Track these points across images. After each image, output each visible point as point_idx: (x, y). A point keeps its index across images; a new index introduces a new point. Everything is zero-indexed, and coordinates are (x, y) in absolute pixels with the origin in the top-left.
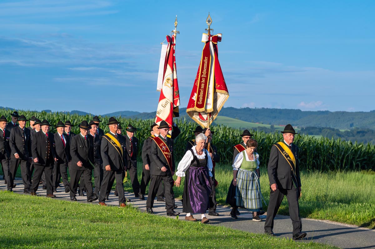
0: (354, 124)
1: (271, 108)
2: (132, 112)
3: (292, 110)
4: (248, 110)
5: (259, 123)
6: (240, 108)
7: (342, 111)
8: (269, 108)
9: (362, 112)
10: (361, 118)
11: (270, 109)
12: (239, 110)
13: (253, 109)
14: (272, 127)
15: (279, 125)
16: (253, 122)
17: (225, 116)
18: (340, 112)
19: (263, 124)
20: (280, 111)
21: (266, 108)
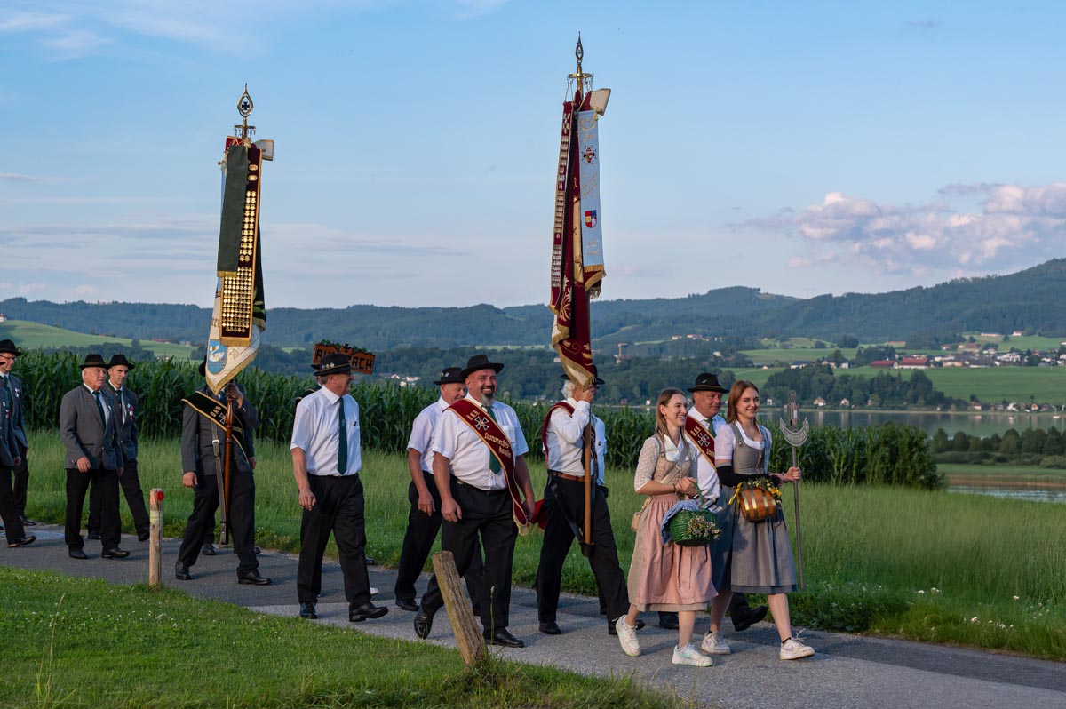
0: (314, 336)
1: (132, 302)
3: (178, 306)
4: (81, 306)
5: (107, 335)
7: (286, 307)
8: (128, 302)
9: (331, 309)
10: (328, 323)
11: (130, 304)
14: (135, 343)
15: (150, 339)
16: (93, 333)
17: (31, 319)
18: (283, 310)
19: (114, 336)
20: (154, 309)
21: (121, 302)
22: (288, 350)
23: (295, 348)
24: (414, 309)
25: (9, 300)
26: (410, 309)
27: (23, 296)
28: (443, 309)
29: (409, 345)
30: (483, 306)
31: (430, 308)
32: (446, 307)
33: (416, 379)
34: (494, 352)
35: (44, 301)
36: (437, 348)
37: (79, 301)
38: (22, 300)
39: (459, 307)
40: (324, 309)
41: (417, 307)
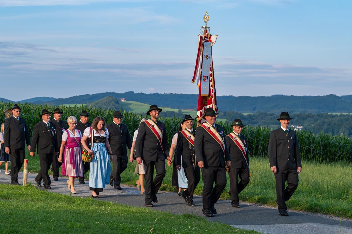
0: (257, 108)
2: (48, 98)
4: (157, 95)
5: (168, 108)
6: (149, 94)
10: (263, 103)
11: (178, 94)
13: (162, 94)
14: (180, 111)
15: (186, 109)
16: (162, 107)
19: (171, 108)
20: (188, 97)
21: (174, 93)
22: (245, 114)
23: (249, 114)
24: (301, 96)
25: (127, 92)
26: (298, 97)
27: (133, 91)
28: (314, 96)
29: (299, 112)
30: (331, 95)
31: (308, 96)
32: (315, 96)
33: (302, 127)
34: (337, 115)
35: (141, 93)
36: (311, 114)
37: (156, 93)
38: (132, 93)
39: (321, 96)
40: (261, 97)
41: (302, 96)
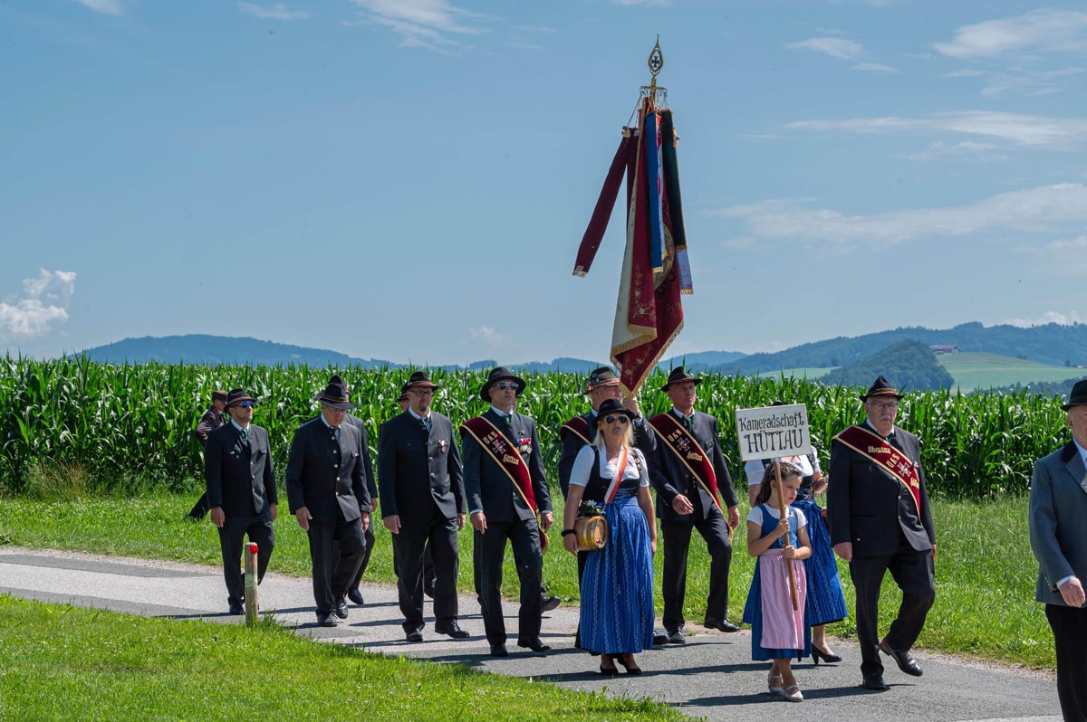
2: (724, 353)
4: (1053, 330)
6: (1031, 326)
12: (1028, 331)
13: (1067, 326)
25: (960, 326)
27: (978, 321)
35: (1005, 325)
37: (1050, 324)
38: (976, 325)
